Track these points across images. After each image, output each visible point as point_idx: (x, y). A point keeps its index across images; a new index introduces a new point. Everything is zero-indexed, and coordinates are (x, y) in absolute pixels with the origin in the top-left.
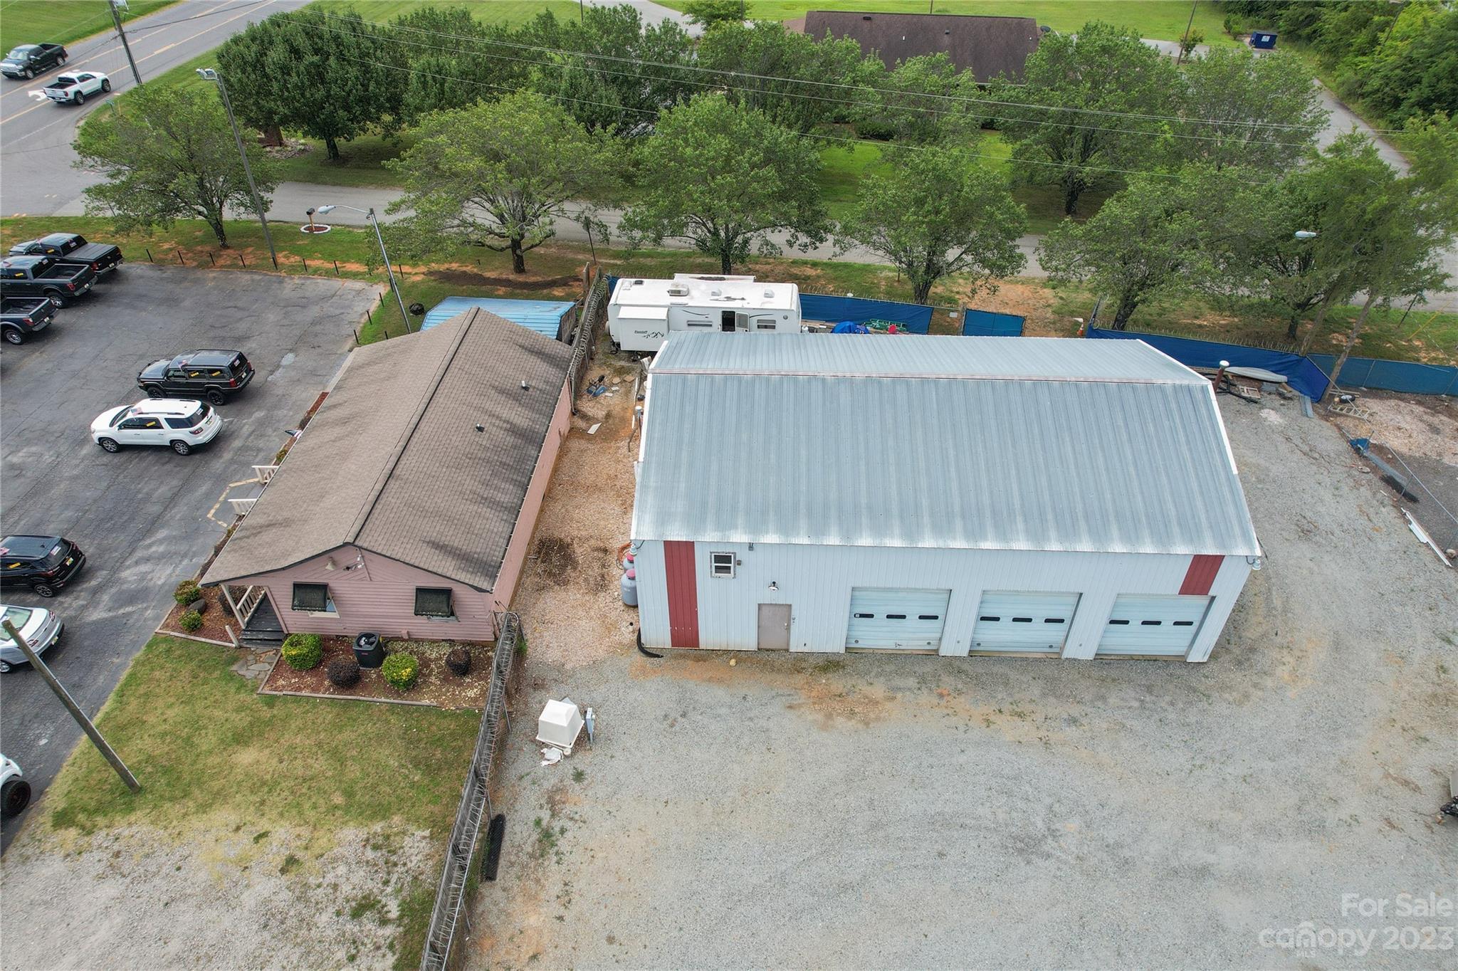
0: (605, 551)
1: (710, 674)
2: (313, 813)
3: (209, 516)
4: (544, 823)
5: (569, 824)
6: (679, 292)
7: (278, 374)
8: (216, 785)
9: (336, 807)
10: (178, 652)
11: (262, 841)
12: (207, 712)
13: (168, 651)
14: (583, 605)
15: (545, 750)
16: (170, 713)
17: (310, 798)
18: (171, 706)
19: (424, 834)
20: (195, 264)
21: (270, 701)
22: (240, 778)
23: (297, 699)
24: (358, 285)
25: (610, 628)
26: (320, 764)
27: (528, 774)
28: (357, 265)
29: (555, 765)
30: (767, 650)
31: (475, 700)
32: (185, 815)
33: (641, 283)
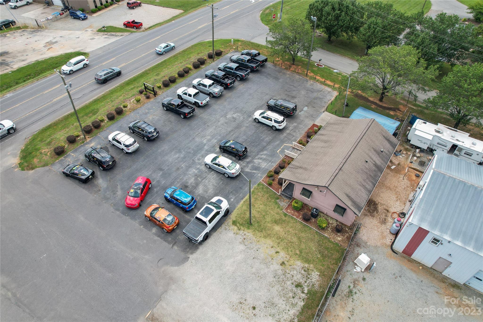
0: (388, 211)
1: (412, 268)
2: (291, 252)
3: (278, 152)
4: (351, 288)
5: (358, 292)
6: (439, 132)
7: (302, 112)
8: (269, 232)
9: (297, 254)
10: (265, 190)
11: (277, 254)
12: (269, 210)
13: (263, 188)
14: (377, 226)
15: (356, 266)
16: (261, 206)
17: (291, 248)
18: (261, 204)
19: (318, 273)
20: (284, 68)
21: (285, 215)
22: (275, 233)
23: (292, 218)
24: (329, 89)
25: (384, 237)
26: (295, 240)
27: (350, 271)
28: (330, 82)
29: (358, 272)
30: (434, 269)
31: (340, 241)
32: (261, 237)
33: (426, 123)
